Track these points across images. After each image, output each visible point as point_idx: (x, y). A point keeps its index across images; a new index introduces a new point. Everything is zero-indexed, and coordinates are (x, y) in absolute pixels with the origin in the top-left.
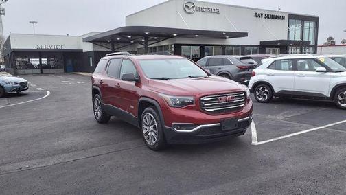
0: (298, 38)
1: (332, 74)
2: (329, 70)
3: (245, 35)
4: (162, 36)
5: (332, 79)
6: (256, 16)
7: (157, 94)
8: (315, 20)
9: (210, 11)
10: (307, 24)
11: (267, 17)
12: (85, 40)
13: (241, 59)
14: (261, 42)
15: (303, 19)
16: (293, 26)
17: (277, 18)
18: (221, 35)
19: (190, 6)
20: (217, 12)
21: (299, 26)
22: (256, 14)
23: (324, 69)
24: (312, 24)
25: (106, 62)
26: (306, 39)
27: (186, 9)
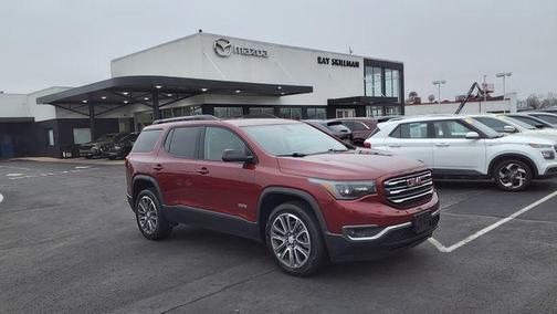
0: (378, 94)
1: (487, 141)
2: (482, 136)
3: (309, 90)
4: (181, 92)
5: (488, 148)
6: (319, 62)
7: (306, 180)
8: (399, 67)
9: (254, 54)
10: (388, 74)
11: (336, 63)
12: (41, 101)
13: (329, 124)
14: (329, 101)
15: (384, 66)
16: (370, 77)
17: (349, 64)
18: (275, 91)
19: (224, 45)
20: (264, 55)
21: (378, 76)
22: (319, 59)
23: (475, 134)
24: (395, 73)
25: (164, 133)
26: (388, 94)
27: (219, 50)
